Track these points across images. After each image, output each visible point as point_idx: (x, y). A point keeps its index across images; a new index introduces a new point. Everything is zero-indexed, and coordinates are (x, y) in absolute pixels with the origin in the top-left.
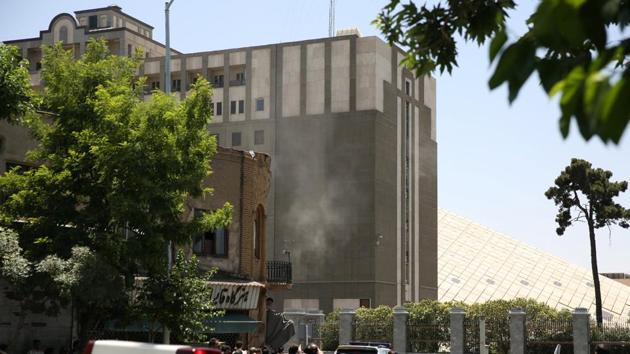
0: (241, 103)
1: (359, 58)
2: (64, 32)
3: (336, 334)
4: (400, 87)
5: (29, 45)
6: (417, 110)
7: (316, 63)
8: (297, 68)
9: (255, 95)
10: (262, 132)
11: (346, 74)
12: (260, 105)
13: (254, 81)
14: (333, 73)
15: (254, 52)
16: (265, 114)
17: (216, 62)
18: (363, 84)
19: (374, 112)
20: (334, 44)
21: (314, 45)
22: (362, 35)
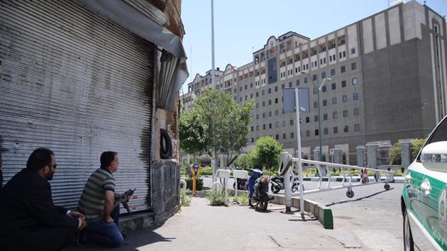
0: (344, 52)
1: (404, 14)
2: (272, 43)
3: (399, 156)
4: (431, 27)
5: (261, 52)
6: (442, 41)
7: (380, 24)
8: (371, 29)
9: (351, 47)
10: (355, 63)
11: (398, 25)
12: (353, 51)
13: (350, 41)
14: (390, 26)
15: (348, 28)
16: (356, 55)
17: (331, 38)
18: (408, 26)
19: (416, 39)
20: (389, 11)
21: (379, 16)
22: (405, 3)
